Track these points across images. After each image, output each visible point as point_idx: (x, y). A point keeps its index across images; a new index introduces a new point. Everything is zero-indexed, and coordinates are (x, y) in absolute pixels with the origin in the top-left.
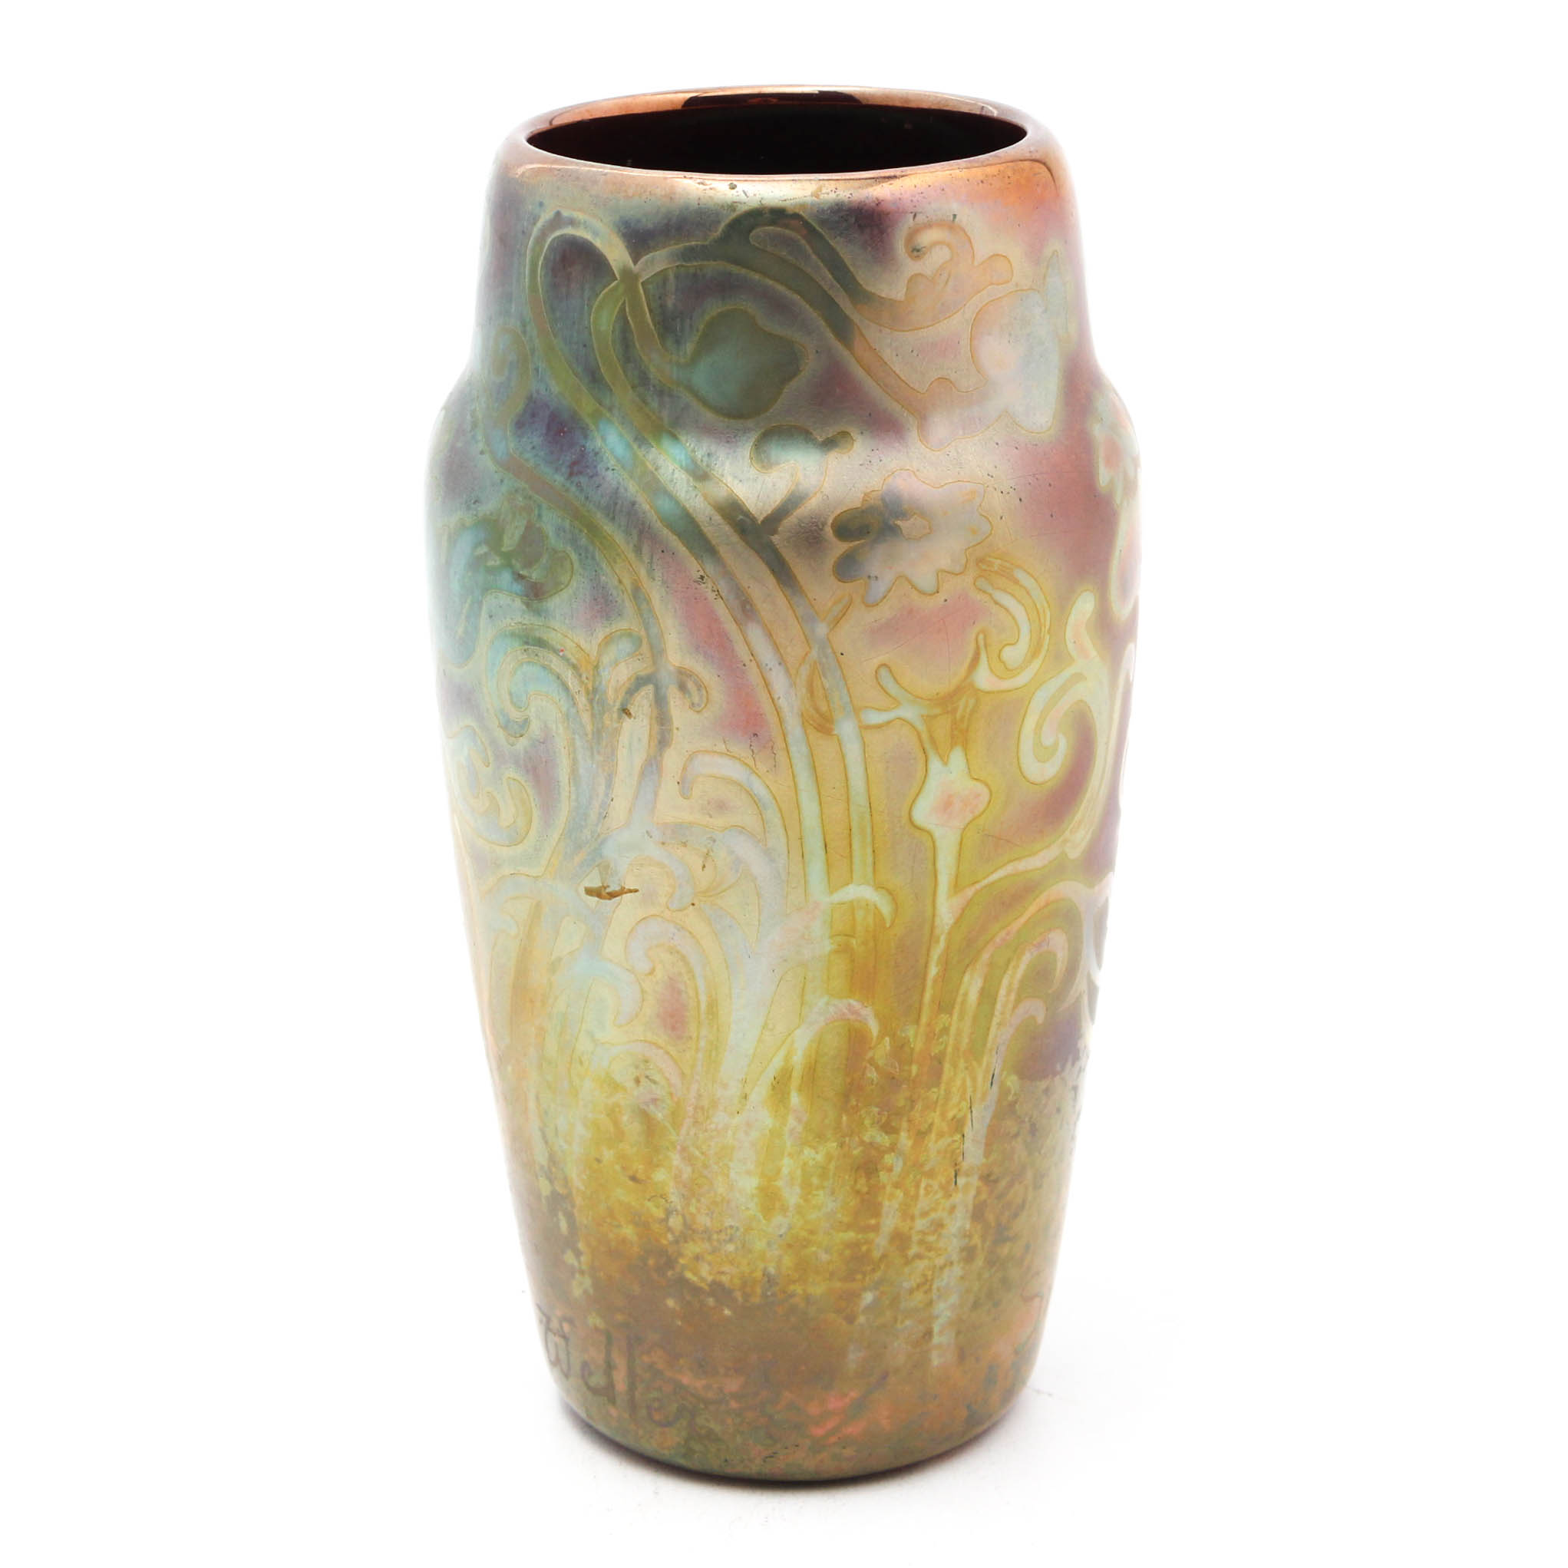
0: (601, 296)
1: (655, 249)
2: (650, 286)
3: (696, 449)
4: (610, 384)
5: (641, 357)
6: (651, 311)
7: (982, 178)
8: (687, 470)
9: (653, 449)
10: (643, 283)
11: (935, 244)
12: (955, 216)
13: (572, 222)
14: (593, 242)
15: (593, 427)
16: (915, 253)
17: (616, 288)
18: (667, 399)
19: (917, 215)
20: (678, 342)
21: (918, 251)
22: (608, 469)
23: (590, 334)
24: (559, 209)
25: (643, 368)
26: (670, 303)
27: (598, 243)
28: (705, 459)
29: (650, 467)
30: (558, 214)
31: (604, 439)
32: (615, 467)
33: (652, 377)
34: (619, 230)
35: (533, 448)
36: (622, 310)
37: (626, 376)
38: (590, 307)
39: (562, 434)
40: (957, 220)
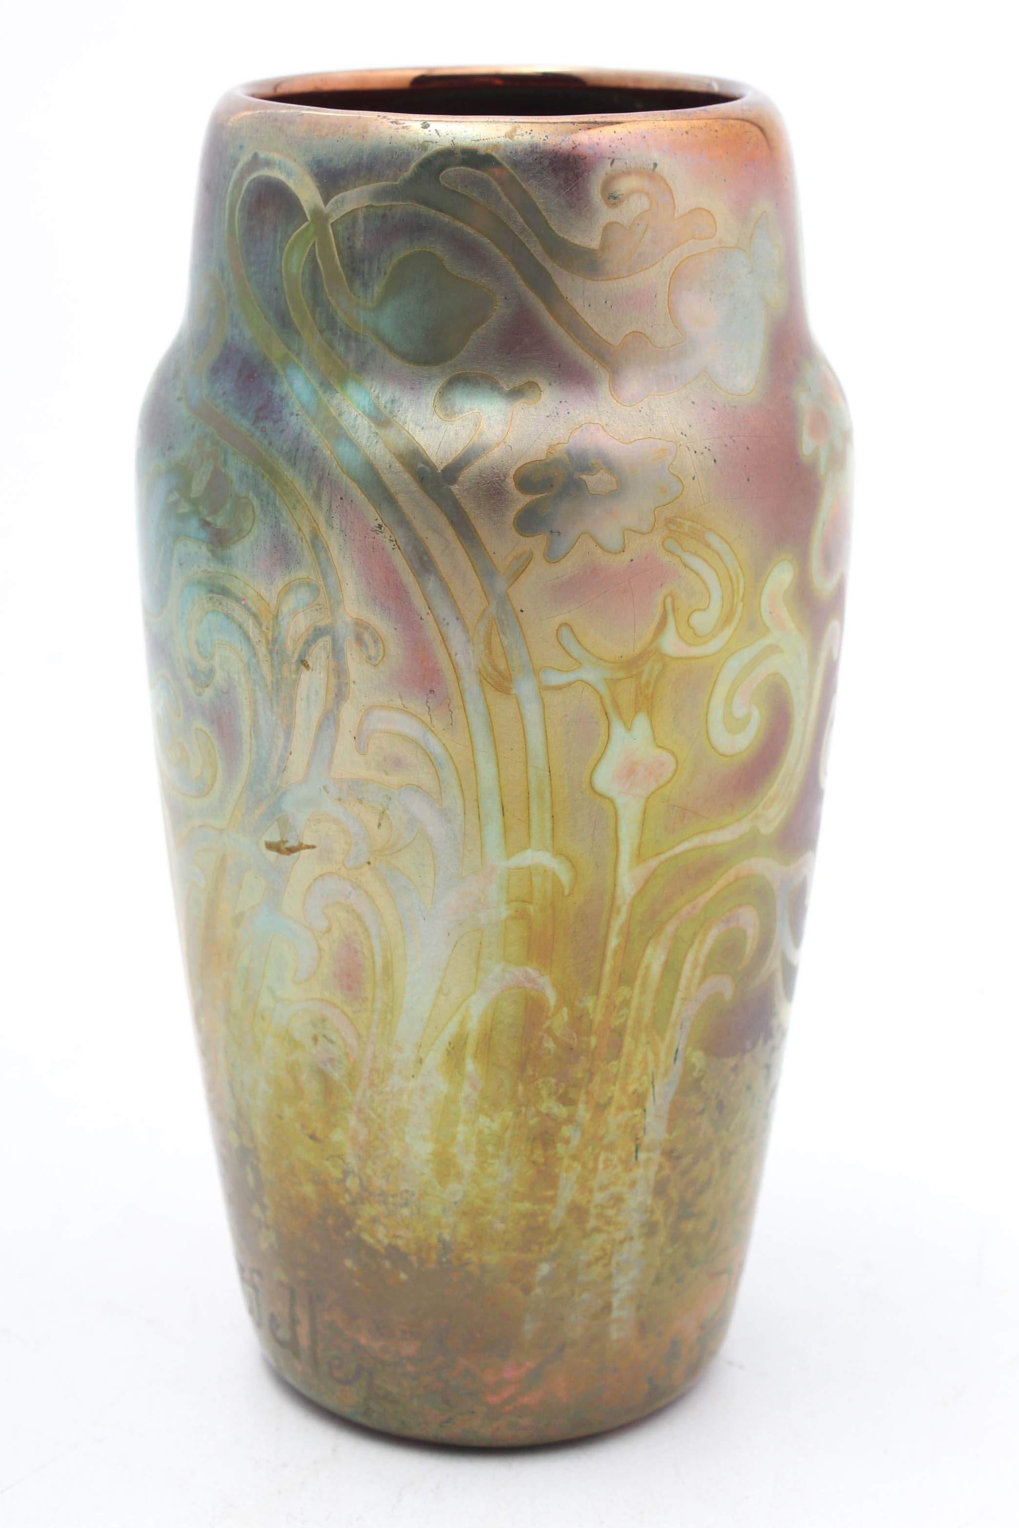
0: (292, 237)
1: (346, 188)
2: (340, 228)
3: (380, 394)
4: (299, 328)
5: (328, 300)
6: (339, 254)
7: (687, 129)
8: (369, 416)
9: (338, 394)
10: (332, 224)
11: (632, 193)
12: (655, 165)
13: (268, 163)
14: (287, 183)
15: (281, 372)
16: (612, 201)
17: (306, 229)
18: (353, 344)
19: (616, 161)
20: (365, 285)
21: (615, 198)
22: (292, 414)
23: (282, 277)
24: (257, 151)
25: (331, 310)
26: (359, 244)
27: (291, 184)
28: (389, 405)
29: (334, 413)
30: (256, 155)
31: (291, 384)
32: (300, 413)
33: (339, 320)
34: (312, 170)
35: (224, 393)
36: (312, 251)
37: (314, 318)
38: (282, 249)
39: (252, 380)
40: (657, 169)
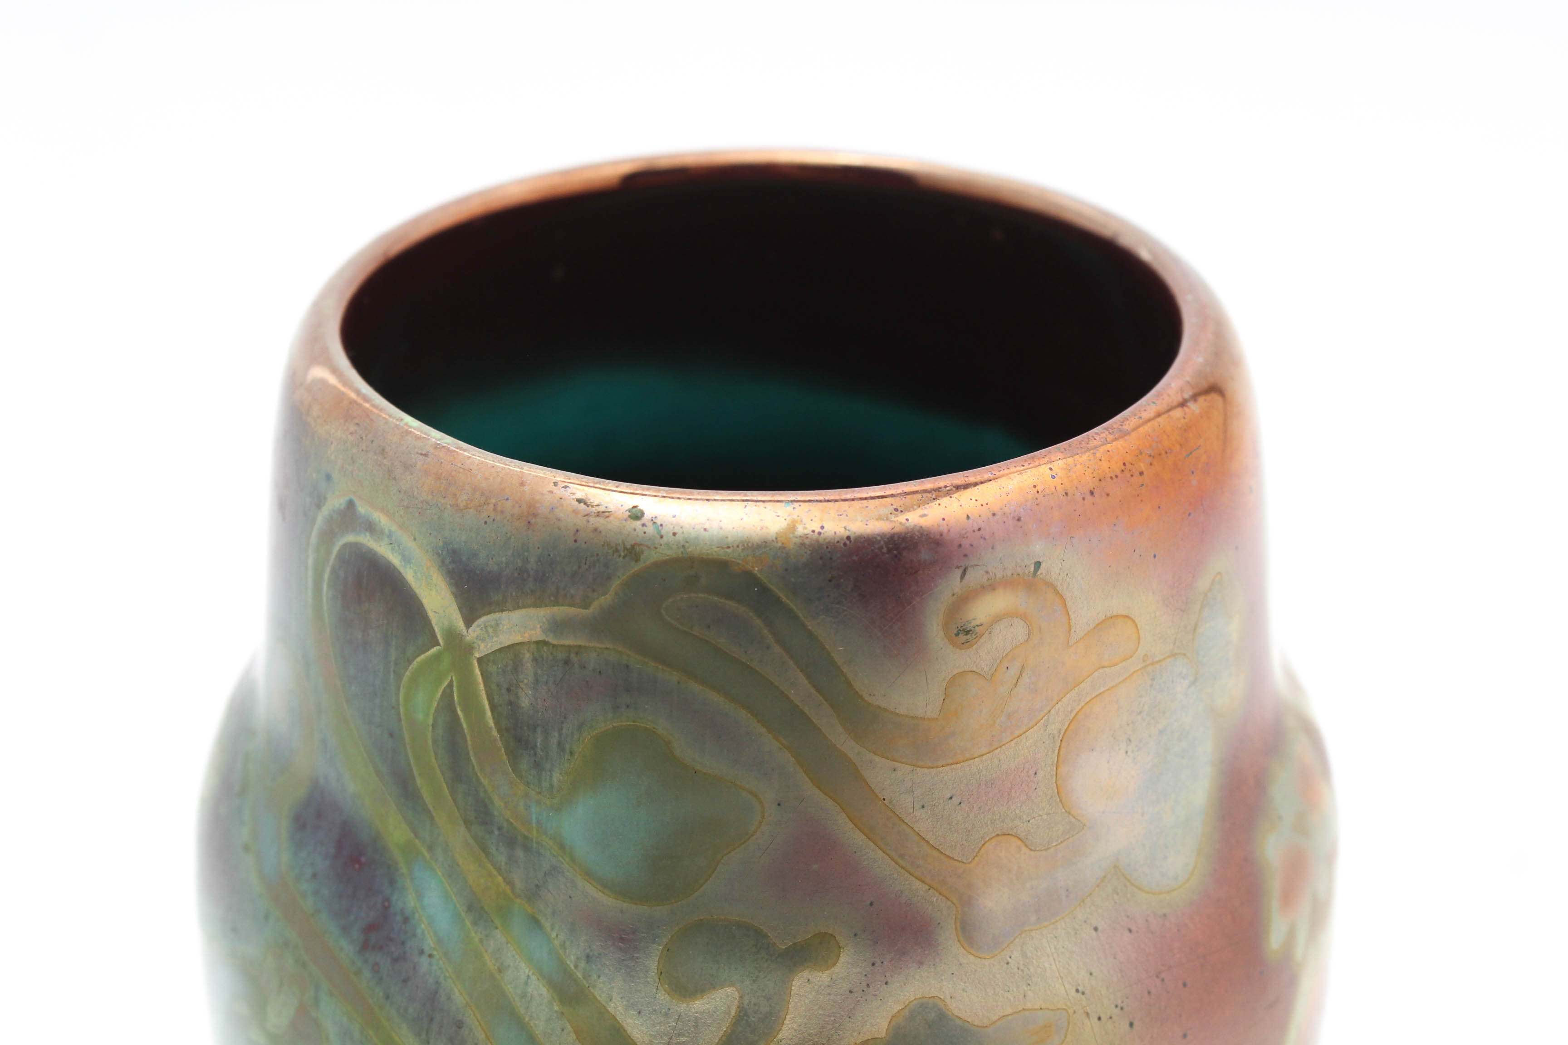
0: (415, 664)
1: (501, 607)
2: (493, 668)
3: (568, 943)
4: (431, 809)
5: (478, 779)
6: (493, 708)
7: (1091, 486)
8: (552, 984)
9: (498, 931)
10: (480, 660)
11: (997, 619)
12: (1038, 564)
13: (370, 527)
14: (402, 570)
15: (404, 870)
16: (963, 638)
17: (437, 657)
18: (520, 853)
19: (970, 570)
20: (538, 766)
21: (967, 632)
22: (422, 952)
23: (400, 720)
24: (353, 497)
25: (482, 794)
26: (525, 700)
27: (409, 575)
28: (582, 964)
29: (491, 965)
30: (351, 504)
31: (420, 896)
32: (435, 953)
33: (496, 813)
34: (443, 562)
35: (314, 876)
36: (448, 694)
37: (454, 800)
38: (399, 677)
39: (357, 866)
40: (1042, 570)
